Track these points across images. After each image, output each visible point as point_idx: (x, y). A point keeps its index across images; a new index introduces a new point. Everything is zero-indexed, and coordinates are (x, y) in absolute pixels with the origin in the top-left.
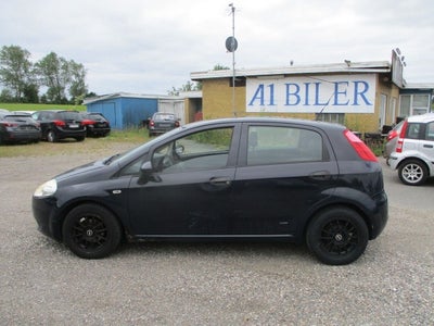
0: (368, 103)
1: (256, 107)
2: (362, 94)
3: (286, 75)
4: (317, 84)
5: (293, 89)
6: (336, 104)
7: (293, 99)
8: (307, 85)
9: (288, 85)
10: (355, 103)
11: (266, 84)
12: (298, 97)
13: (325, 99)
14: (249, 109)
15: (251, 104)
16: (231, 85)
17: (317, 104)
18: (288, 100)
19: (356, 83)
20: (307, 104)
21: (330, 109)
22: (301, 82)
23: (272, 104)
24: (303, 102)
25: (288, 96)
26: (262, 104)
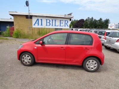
0: (68, 26)
1: (36, 26)
2: (66, 24)
4: (55, 20)
5: (48, 21)
6: (60, 26)
8: (52, 20)
9: (47, 20)
10: (65, 26)
11: (40, 19)
12: (50, 23)
13: (57, 24)
14: (33, 26)
15: (34, 25)
17: (55, 26)
19: (65, 21)
20: (52, 25)
21: (59, 27)
22: (51, 19)
23: (42, 25)
24: (51, 25)
25: (47, 23)
26: (38, 25)
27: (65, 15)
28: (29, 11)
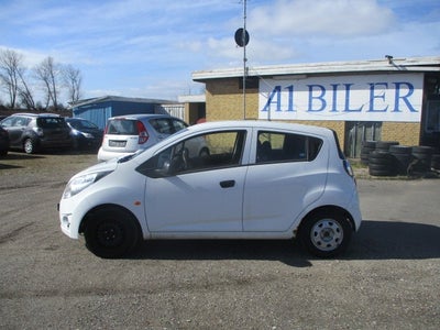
0: (412, 110)
2: (405, 98)
3: (309, 75)
4: (348, 86)
5: (317, 92)
6: (371, 110)
7: (317, 104)
8: (335, 86)
9: (310, 87)
10: (396, 109)
11: (284, 84)
12: (323, 101)
13: (359, 104)
14: (262, 116)
15: (265, 109)
16: (241, 87)
17: (347, 110)
18: (310, 106)
19: (397, 85)
20: (334, 110)
21: (365, 116)
22: (327, 83)
23: (290, 109)
24: (329, 107)
25: (310, 101)
26: (279, 109)
27: (390, 57)
28: (245, 60)
